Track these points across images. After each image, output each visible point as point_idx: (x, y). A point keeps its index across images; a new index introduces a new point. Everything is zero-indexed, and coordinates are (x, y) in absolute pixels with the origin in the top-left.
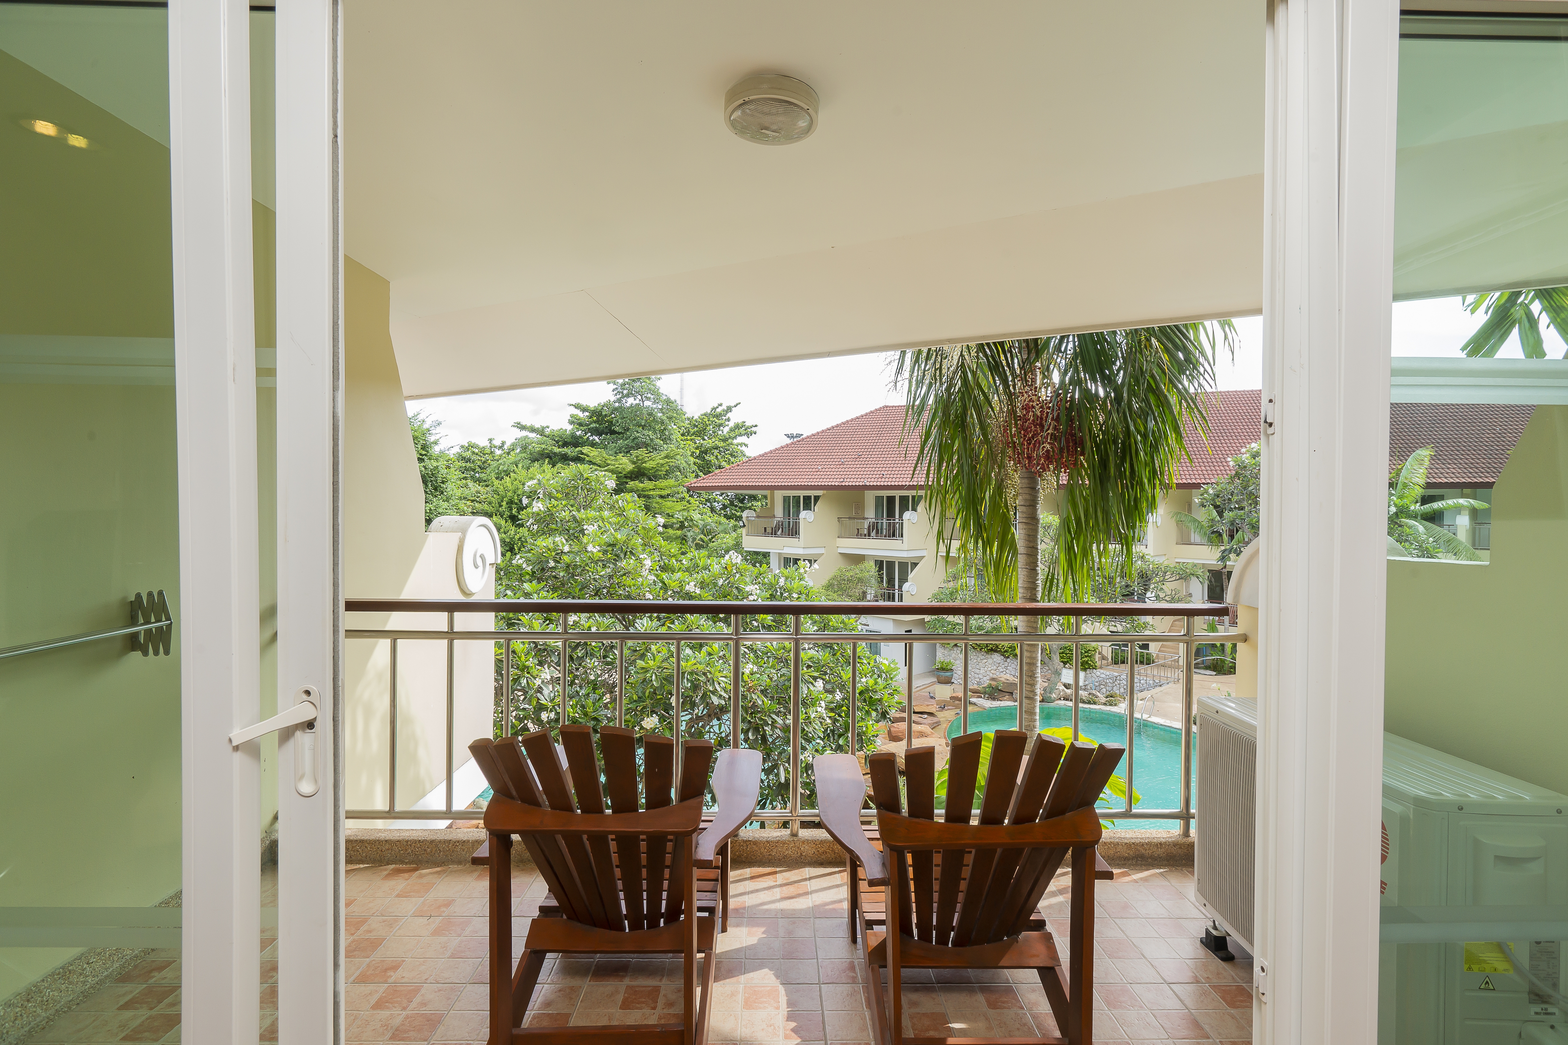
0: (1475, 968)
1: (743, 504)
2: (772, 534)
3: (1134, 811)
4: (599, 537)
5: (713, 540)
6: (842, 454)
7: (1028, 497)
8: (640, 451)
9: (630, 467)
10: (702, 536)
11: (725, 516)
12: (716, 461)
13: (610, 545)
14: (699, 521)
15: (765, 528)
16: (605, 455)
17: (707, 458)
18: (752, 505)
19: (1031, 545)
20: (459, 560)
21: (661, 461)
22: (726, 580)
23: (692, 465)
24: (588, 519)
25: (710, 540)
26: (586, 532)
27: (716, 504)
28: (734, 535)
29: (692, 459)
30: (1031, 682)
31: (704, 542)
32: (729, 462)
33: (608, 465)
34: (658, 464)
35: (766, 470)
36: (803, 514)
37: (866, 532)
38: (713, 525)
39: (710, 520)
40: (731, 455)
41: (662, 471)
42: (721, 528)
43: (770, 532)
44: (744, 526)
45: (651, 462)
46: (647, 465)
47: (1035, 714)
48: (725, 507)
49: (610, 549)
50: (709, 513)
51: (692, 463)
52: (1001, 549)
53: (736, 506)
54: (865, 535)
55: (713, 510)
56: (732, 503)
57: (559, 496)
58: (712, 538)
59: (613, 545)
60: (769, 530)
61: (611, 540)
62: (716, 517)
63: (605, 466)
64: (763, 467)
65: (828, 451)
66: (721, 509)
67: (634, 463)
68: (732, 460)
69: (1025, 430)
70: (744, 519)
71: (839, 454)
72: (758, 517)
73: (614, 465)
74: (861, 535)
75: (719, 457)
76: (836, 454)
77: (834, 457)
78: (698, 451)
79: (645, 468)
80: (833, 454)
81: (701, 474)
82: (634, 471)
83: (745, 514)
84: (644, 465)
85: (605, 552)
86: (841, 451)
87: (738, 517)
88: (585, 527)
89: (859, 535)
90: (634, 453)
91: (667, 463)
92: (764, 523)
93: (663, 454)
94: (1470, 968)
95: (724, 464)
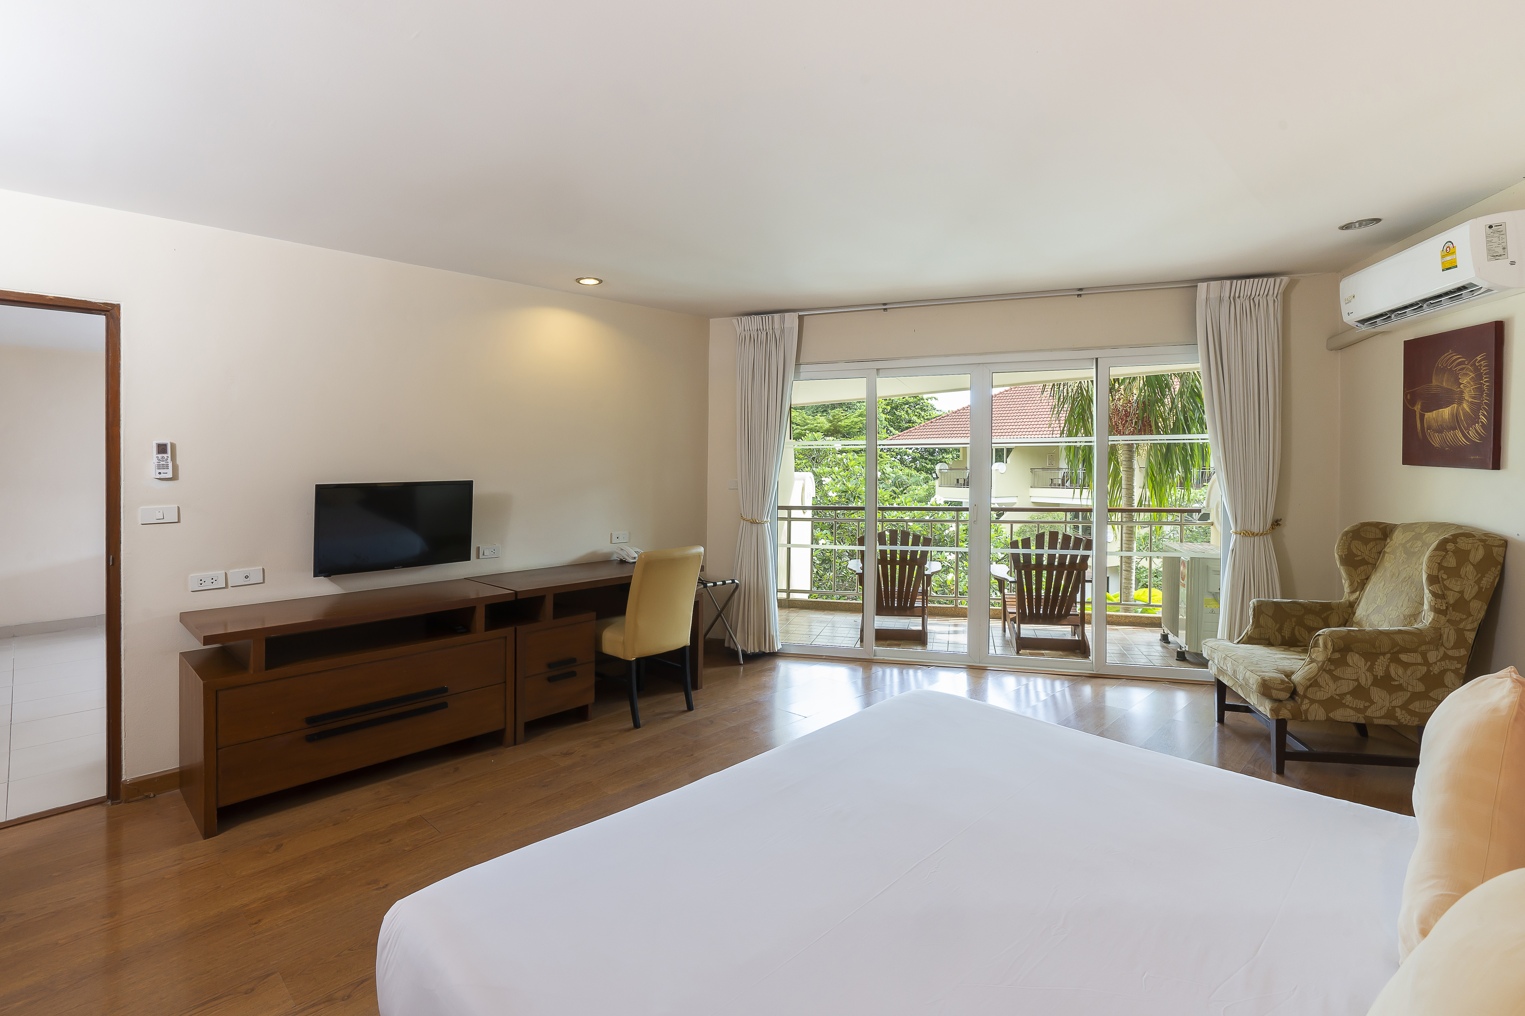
0: (1208, 606)
1: (933, 456)
2: (964, 485)
3: (1151, 604)
4: (834, 486)
5: (905, 491)
6: (1035, 408)
7: (1127, 456)
8: (836, 411)
9: (827, 425)
10: (894, 488)
11: (916, 469)
12: (906, 416)
13: (843, 492)
14: (891, 475)
15: (958, 480)
16: (805, 415)
17: (897, 413)
18: (943, 457)
19: (1129, 483)
20: (803, 494)
21: (856, 420)
22: (931, 517)
23: (884, 421)
24: (825, 473)
25: (902, 492)
26: (824, 483)
27: (906, 457)
28: (925, 486)
29: (884, 416)
30: (1128, 562)
31: (895, 493)
32: (919, 417)
33: (807, 424)
34: (852, 422)
35: (959, 426)
36: (996, 466)
37: (1060, 482)
38: (905, 477)
39: (901, 473)
40: (921, 409)
41: (855, 428)
42: (912, 480)
43: (963, 483)
44: (937, 478)
45: (846, 421)
46: (842, 424)
47: (1132, 580)
48: (914, 460)
49: (844, 494)
50: (900, 466)
51: (883, 419)
52: (1113, 485)
53: (926, 459)
54: (1059, 485)
55: (902, 462)
56: (922, 457)
57: (801, 456)
58: (904, 490)
59: (846, 492)
60: (961, 481)
61: (844, 488)
62: (907, 470)
63: (805, 425)
64: (955, 423)
65: (1021, 405)
66: (911, 462)
67: (831, 422)
68: (923, 413)
69: (1121, 419)
70: (937, 472)
71: (1032, 408)
72: (951, 469)
73: (813, 424)
74: (1055, 485)
75: (910, 411)
76: (1029, 408)
77: (1027, 411)
78: (889, 408)
79: (840, 426)
80: (1026, 408)
81: (892, 429)
82: (830, 429)
83: (938, 467)
84: (840, 423)
85: (840, 497)
86: (1034, 405)
87: (928, 469)
88: (823, 479)
89: (1053, 485)
90: (832, 412)
91: (861, 421)
92: (955, 475)
93: (858, 412)
94: (1206, 606)
95: (915, 418)
